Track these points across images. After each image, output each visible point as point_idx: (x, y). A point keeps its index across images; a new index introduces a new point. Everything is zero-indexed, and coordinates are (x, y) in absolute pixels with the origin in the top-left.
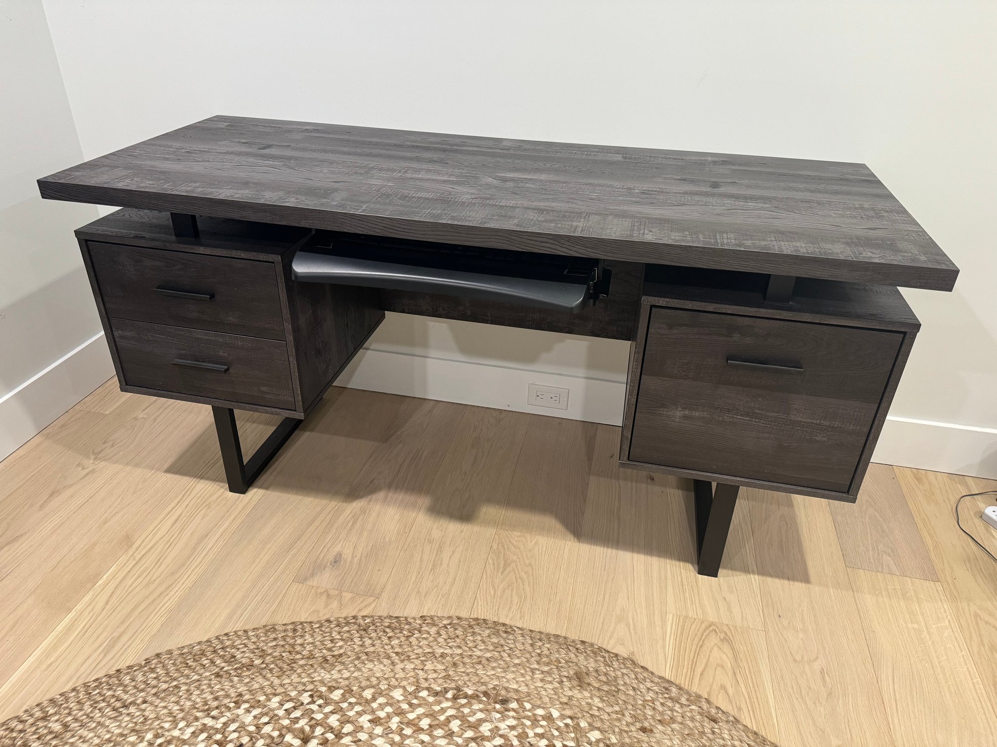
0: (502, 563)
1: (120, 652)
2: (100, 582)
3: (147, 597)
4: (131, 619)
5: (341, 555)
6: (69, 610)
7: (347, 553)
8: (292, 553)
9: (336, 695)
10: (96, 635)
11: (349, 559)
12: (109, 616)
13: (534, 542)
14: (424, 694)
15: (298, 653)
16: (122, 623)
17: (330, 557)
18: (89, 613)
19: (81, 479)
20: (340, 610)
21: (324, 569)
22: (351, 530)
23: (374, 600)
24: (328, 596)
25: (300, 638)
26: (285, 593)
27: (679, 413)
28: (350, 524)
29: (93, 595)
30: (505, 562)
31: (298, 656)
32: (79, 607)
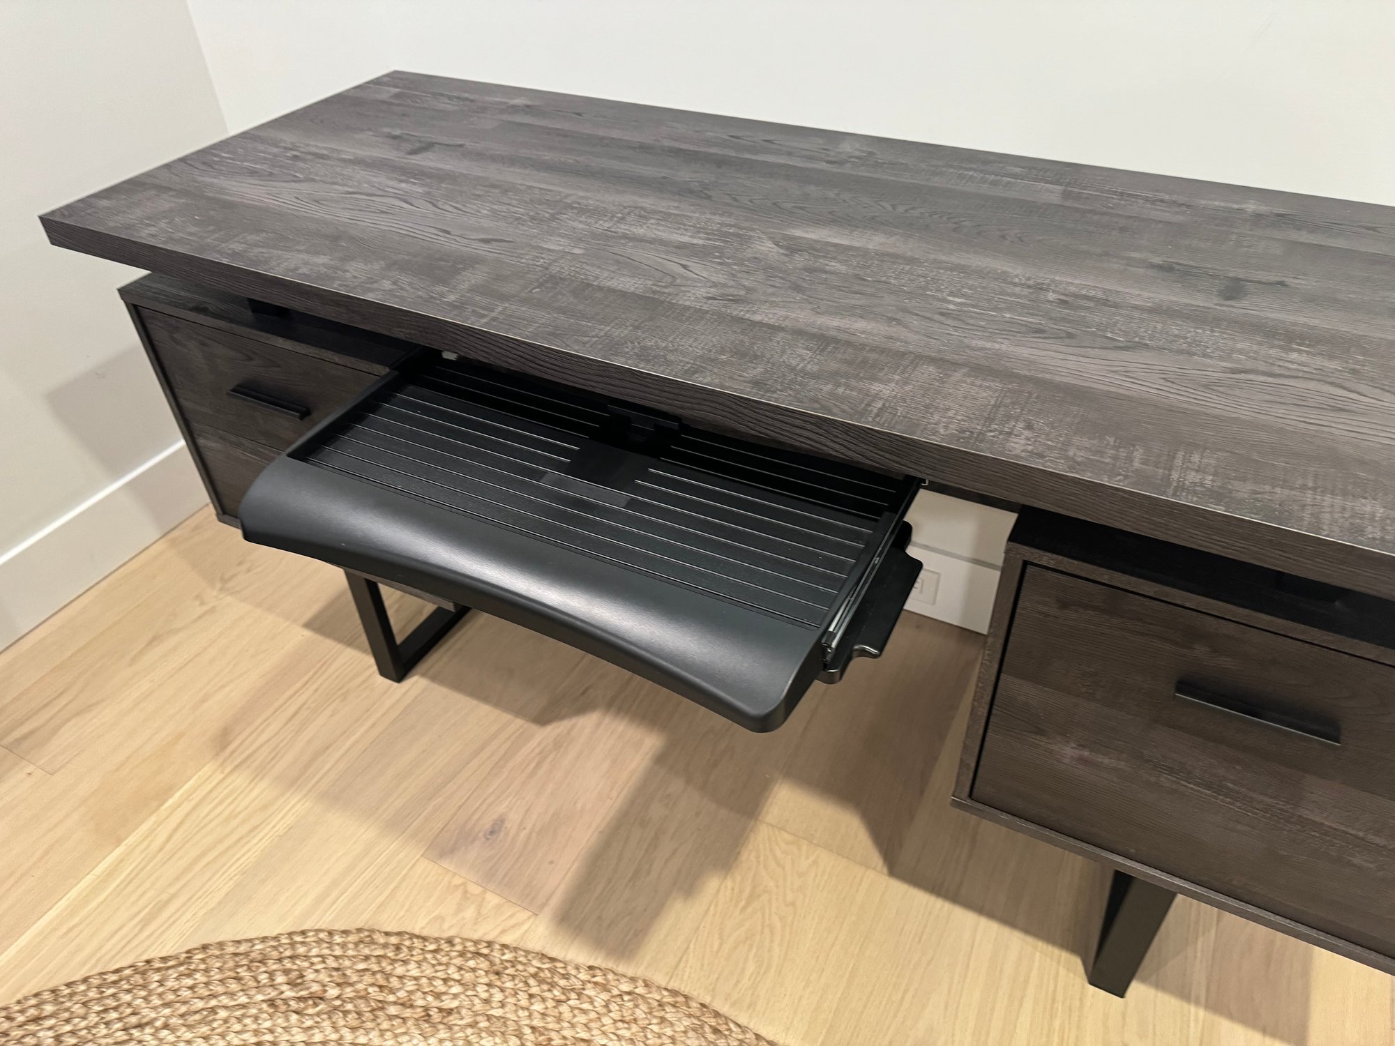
0: (748, 890)
1: (162, 929)
2: (170, 802)
3: (220, 841)
4: (189, 876)
5: (502, 821)
6: (119, 842)
7: (514, 819)
8: (434, 803)
10: (140, 891)
11: (512, 832)
12: (164, 863)
13: (812, 859)
15: (392, 991)
16: (177, 879)
17: (487, 823)
18: (142, 852)
19: (195, 621)
20: (475, 924)
21: (472, 842)
22: (531, 776)
23: (529, 918)
24: (466, 892)
25: (402, 965)
26: (406, 875)
27: (1068, 751)
28: (532, 766)
29: (155, 822)
30: (754, 888)
31: (391, 998)
32: (131, 840)
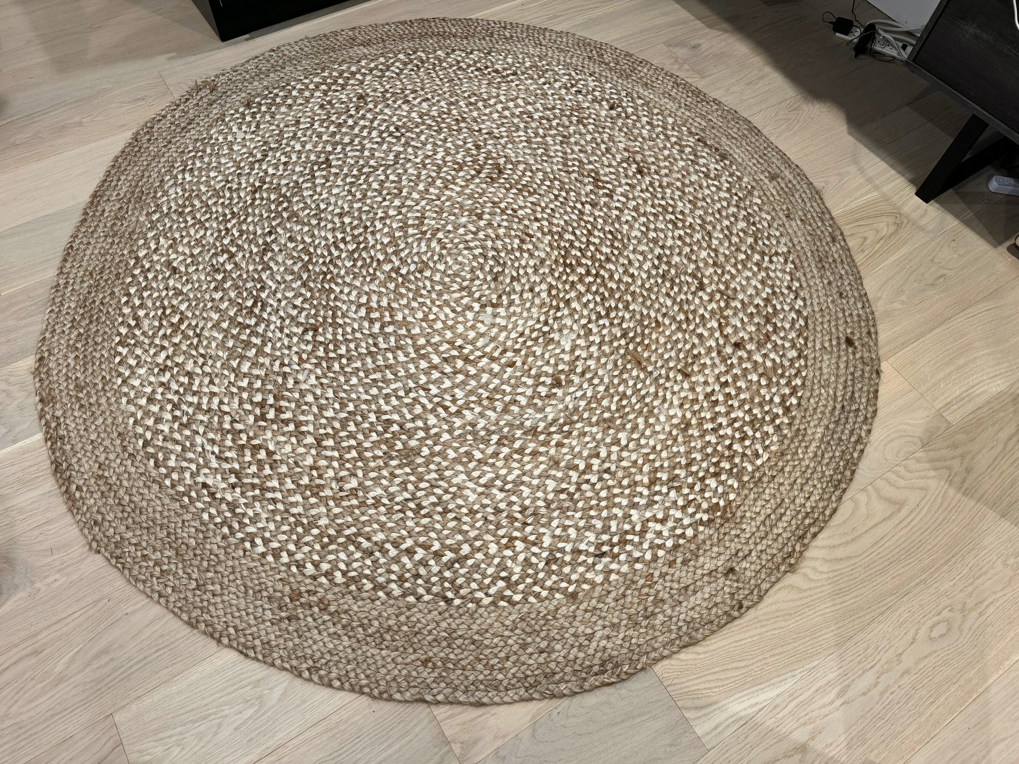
5: (699, 46)
9: (640, 102)
11: (703, 50)
14: (684, 129)
17: (693, 43)
20: (674, 69)
21: (684, 47)
23: (699, 78)
25: (641, 68)
26: (654, 46)
31: (634, 75)
